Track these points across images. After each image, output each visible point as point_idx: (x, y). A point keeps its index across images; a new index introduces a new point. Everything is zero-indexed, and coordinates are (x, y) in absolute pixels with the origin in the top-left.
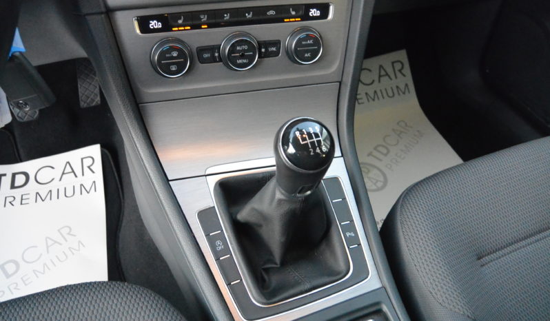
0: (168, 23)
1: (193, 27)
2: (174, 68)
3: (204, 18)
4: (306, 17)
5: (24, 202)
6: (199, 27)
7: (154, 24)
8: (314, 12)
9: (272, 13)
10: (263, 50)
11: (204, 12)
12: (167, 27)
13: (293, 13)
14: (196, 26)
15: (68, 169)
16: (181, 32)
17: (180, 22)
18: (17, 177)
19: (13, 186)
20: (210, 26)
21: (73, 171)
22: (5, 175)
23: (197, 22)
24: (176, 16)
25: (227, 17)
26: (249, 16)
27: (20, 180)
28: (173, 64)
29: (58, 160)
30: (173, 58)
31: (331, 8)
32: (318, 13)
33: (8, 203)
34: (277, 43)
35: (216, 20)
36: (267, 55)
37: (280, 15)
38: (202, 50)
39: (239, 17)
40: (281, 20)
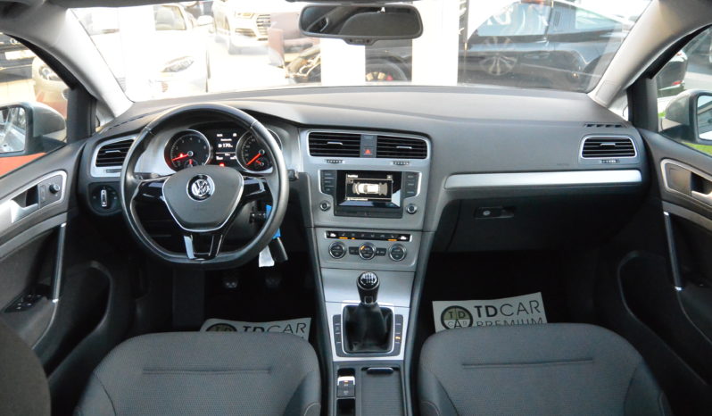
0: (338, 235)
2: (337, 254)
3: (353, 235)
4: (399, 239)
7: (333, 235)
8: (403, 238)
9: (383, 236)
10: (377, 252)
11: (353, 232)
12: (337, 237)
13: (392, 237)
14: (350, 238)
15: (289, 328)
16: (343, 240)
17: (343, 235)
20: (356, 238)
23: (350, 236)
24: (342, 232)
25: (363, 236)
26: (372, 236)
28: (337, 252)
30: (337, 250)
31: (411, 237)
34: (385, 250)
35: (358, 236)
36: (380, 254)
37: (387, 237)
38: (350, 248)
39: (367, 236)
40: (387, 240)
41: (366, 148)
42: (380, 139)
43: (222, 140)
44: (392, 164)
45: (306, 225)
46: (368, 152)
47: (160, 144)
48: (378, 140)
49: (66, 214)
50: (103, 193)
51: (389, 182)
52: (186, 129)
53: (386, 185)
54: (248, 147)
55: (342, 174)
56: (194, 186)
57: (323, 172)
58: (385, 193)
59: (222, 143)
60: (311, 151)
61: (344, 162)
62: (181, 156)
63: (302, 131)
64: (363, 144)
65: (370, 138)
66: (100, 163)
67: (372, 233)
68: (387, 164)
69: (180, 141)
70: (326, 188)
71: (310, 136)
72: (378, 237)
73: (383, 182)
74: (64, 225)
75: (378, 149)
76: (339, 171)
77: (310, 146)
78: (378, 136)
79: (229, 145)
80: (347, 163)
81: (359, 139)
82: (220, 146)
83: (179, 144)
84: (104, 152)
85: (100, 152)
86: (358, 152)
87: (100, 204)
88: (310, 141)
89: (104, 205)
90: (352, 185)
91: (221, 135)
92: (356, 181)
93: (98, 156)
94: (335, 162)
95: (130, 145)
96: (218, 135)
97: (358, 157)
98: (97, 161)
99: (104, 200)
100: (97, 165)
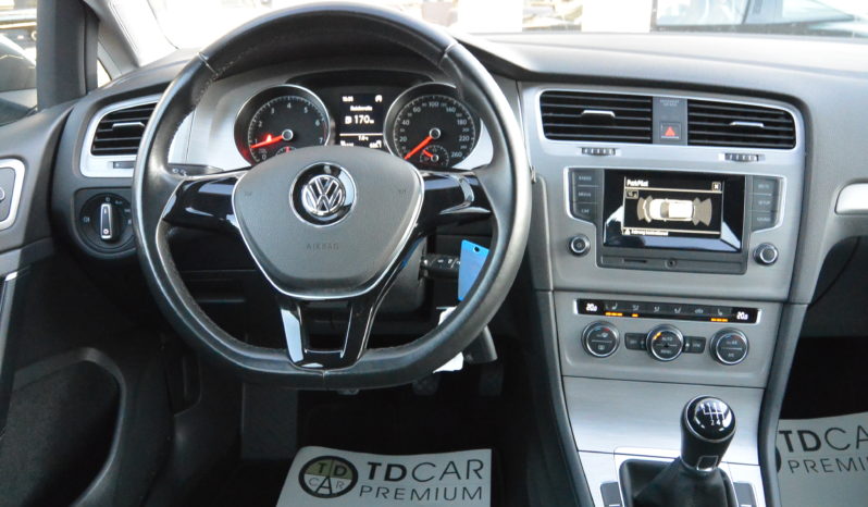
0: (603, 307)
1: (625, 315)
2: (601, 348)
3: (636, 308)
4: (733, 319)
5: (398, 496)
6: (630, 315)
7: (591, 307)
8: (741, 315)
9: (700, 311)
10: (687, 345)
11: (636, 303)
12: (601, 311)
13: (721, 314)
14: (628, 314)
15: (451, 469)
16: (613, 317)
17: (614, 308)
18: (393, 469)
19: (387, 478)
20: (641, 316)
21: (456, 472)
22: (380, 464)
23: (629, 311)
24: (612, 303)
25: (657, 309)
26: (677, 311)
27: (396, 473)
28: (602, 344)
29: (442, 459)
30: (602, 339)
31: (759, 314)
32: (746, 317)
33: (380, 494)
34: (702, 340)
35: (646, 311)
36: (691, 350)
37: (708, 314)
38: (629, 336)
39: (668, 311)
40: (708, 319)
41: (667, 123)
42: (693, 106)
43: (353, 108)
44: (722, 158)
45: (537, 285)
46: (670, 133)
47: (226, 112)
48: (690, 110)
49: (18, 251)
50: (106, 208)
51: (715, 198)
52: (282, 83)
53: (708, 202)
54: (405, 123)
55: (615, 178)
56: (306, 191)
57: (576, 173)
58: (707, 221)
59: (352, 114)
60: (546, 130)
61: (618, 153)
62: (269, 139)
63: (526, 87)
64: (658, 116)
65: (674, 104)
66: (100, 148)
67: (677, 306)
68: (712, 158)
69: (268, 109)
70: (580, 207)
71: (543, 99)
72: (689, 313)
73: (703, 197)
74: (12, 277)
75: (691, 127)
76: (608, 172)
77: (545, 120)
78: (690, 101)
79: (367, 120)
80: (625, 154)
81: (650, 106)
82: (348, 120)
83: (265, 116)
84: (110, 125)
85: (101, 126)
86: (650, 133)
87: (99, 233)
88: (544, 110)
89: (106, 235)
90: (637, 201)
91: (351, 99)
92: (644, 194)
93: (98, 134)
94: (599, 153)
95: (149, 114)
96: (345, 99)
97: (650, 142)
98: (95, 144)
99: (106, 226)
100: (94, 153)
